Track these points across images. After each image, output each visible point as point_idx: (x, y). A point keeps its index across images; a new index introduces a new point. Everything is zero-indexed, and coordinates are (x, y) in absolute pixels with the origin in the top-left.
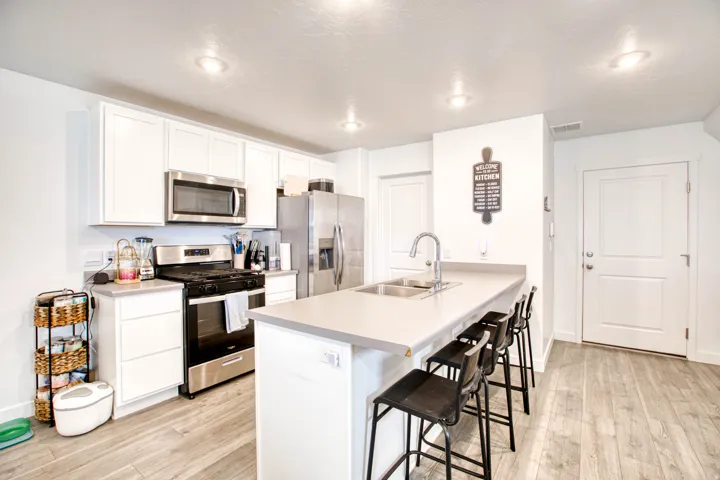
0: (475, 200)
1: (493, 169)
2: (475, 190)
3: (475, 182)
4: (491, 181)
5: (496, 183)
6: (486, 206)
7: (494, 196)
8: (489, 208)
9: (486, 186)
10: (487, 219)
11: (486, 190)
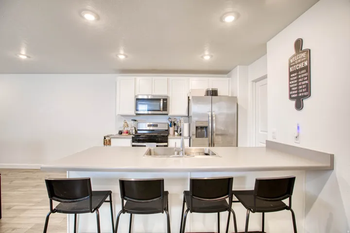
0: (291, 90)
1: (303, 58)
2: (290, 81)
3: (291, 73)
4: (301, 69)
5: (305, 71)
6: (298, 93)
7: (303, 83)
8: (300, 95)
9: (298, 75)
10: (299, 106)
11: (298, 79)
